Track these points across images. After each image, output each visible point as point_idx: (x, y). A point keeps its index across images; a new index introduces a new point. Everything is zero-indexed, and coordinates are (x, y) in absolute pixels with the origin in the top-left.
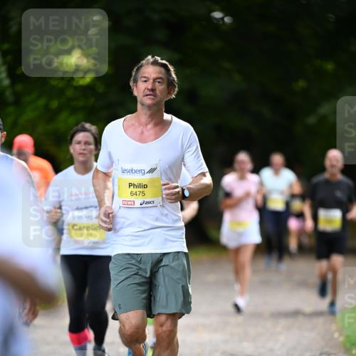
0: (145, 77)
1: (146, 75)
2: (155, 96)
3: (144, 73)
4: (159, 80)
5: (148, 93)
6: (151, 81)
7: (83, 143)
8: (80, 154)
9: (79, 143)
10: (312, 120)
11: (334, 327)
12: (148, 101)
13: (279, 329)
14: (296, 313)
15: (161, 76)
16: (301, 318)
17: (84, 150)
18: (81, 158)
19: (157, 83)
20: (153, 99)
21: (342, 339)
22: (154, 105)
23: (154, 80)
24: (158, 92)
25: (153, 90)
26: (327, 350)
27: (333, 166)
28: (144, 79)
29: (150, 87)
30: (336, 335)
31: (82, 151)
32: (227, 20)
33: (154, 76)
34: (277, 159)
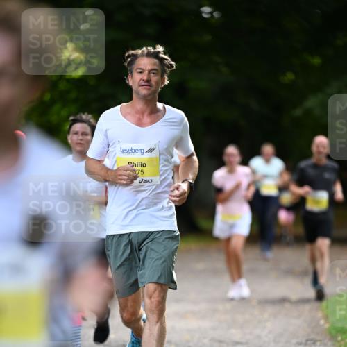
0: (140, 69)
1: (142, 67)
2: (150, 86)
3: (140, 65)
4: (154, 71)
5: (144, 84)
6: (147, 72)
7: (80, 133)
8: (77, 144)
9: (76, 133)
10: (298, 112)
11: (320, 315)
12: (144, 91)
13: (266, 316)
14: (283, 300)
15: (155, 67)
16: (287, 305)
17: (81, 140)
18: (78, 148)
19: (152, 75)
20: (149, 89)
21: (327, 326)
22: (150, 95)
23: (150, 72)
24: (153, 83)
25: (148, 81)
26: (313, 336)
27: (319, 153)
28: (140, 71)
29: (145, 78)
30: (322, 322)
31: (79, 141)
32: (216, 14)
33: (149, 67)
34: (268, 149)
